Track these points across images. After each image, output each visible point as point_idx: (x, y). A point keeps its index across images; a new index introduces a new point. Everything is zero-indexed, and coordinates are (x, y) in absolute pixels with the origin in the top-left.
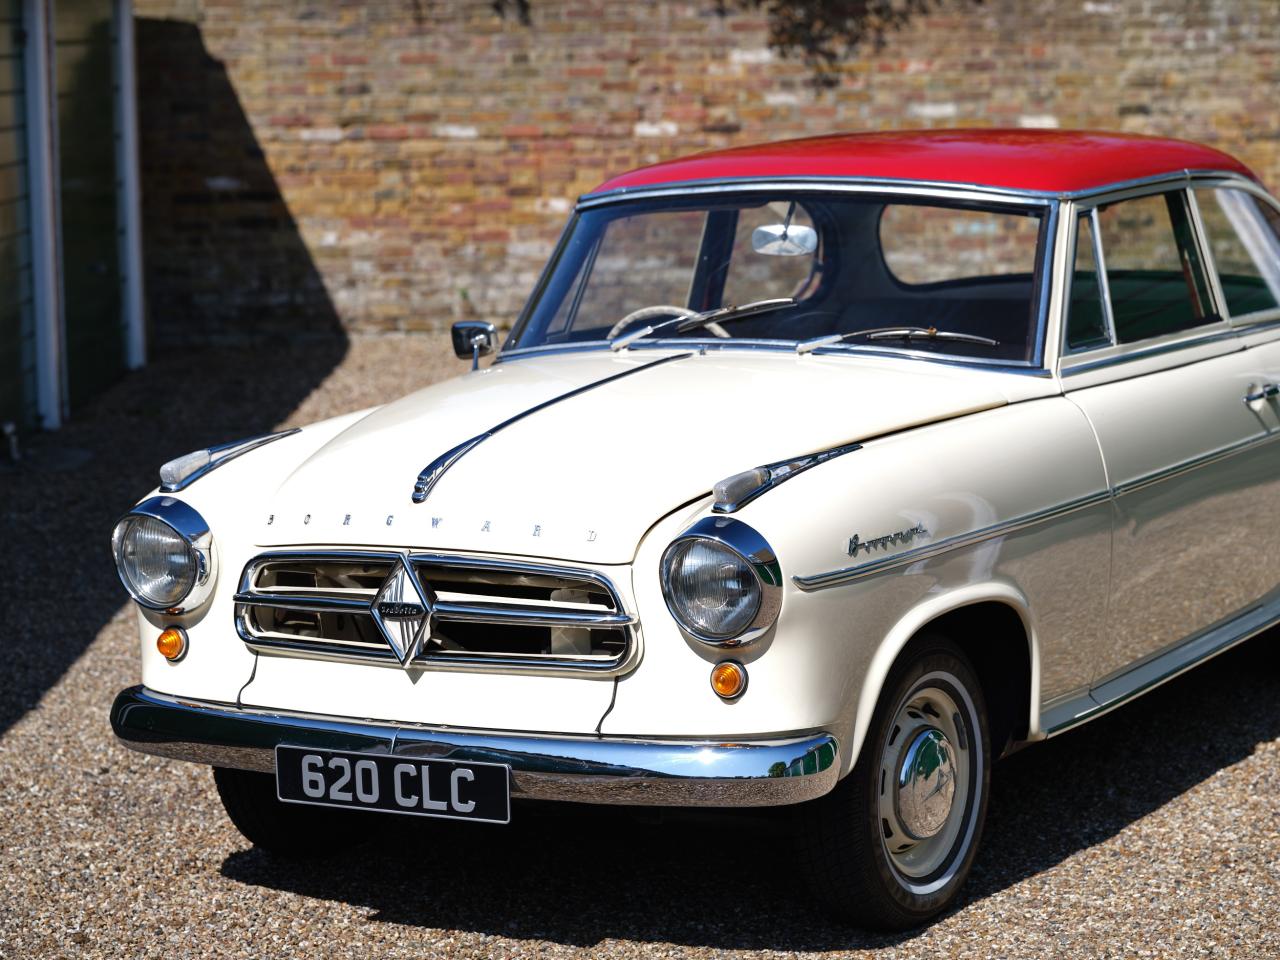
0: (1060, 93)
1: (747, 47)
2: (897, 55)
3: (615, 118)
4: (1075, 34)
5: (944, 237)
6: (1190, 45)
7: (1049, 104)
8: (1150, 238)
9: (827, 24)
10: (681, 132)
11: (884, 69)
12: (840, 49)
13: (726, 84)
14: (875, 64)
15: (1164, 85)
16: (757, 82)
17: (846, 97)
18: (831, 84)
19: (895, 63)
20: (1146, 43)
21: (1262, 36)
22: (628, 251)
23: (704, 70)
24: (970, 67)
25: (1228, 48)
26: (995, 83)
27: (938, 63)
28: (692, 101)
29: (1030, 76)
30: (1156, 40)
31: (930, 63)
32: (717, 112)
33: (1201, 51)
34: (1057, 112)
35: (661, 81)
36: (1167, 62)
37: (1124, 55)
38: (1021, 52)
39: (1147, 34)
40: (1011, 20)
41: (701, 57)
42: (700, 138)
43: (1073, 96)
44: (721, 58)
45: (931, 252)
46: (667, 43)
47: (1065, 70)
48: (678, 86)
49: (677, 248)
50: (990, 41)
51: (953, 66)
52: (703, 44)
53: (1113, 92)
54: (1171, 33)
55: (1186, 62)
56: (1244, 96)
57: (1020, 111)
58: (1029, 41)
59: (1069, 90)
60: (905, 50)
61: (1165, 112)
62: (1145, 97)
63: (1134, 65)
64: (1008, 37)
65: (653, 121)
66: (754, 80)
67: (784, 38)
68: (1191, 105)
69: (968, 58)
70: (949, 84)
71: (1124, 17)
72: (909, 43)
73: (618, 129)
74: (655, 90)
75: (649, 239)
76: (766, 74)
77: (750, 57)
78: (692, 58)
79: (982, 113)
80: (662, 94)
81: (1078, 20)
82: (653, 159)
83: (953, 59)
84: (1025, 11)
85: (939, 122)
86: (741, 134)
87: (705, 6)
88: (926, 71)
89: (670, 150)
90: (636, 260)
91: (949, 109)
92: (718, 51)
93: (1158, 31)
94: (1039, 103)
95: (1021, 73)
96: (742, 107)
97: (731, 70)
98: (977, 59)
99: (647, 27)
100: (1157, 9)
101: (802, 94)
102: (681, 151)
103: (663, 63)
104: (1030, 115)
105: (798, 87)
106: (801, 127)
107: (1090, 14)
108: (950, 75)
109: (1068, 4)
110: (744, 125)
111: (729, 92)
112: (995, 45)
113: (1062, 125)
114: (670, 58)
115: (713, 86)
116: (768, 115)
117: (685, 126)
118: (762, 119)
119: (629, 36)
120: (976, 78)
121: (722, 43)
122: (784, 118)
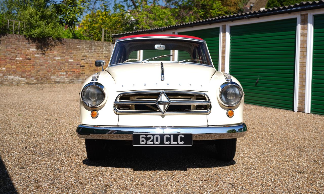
0: (74, 57)
1: (32, 48)
2: (53, 51)
3: (13, 57)
4: (76, 50)
5: (59, 74)
6: (90, 52)
7: (72, 58)
8: (85, 75)
9: (44, 46)
10: (22, 59)
11: (51, 52)
12: (45, 49)
13: (29, 53)
14: (50, 52)
15: (86, 57)
16: (34, 53)
17: (46, 56)
18: (44, 54)
19: (53, 52)
20: (84, 51)
21: (98, 51)
22: (13, 75)
23: (26, 51)
24: (62, 53)
25: (94, 53)
26: (65, 55)
27: (58, 52)
28: (24, 55)
29: (70, 54)
30: (86, 51)
31: (57, 52)
32: (28, 57)
33: (91, 53)
34: (73, 59)
35: (20, 52)
36: (87, 54)
37: (82, 53)
38: (69, 51)
39: (85, 50)
40: (68, 47)
41: (26, 49)
42: (25, 60)
43: (75, 57)
44: (29, 50)
45: (57, 76)
46: (21, 47)
47: (74, 54)
48: (22, 53)
49: (21, 75)
50: (65, 50)
51: (60, 53)
52: (26, 47)
53: (80, 57)
54: (87, 50)
55: (89, 54)
56: (96, 59)
57: (69, 59)
58: (70, 50)
59: (75, 56)
60: (54, 50)
61: (87, 60)
62: (84, 58)
63: (83, 54)
64: (67, 49)
65: (18, 58)
66: (33, 53)
67: (38, 48)
68: (90, 59)
69: (62, 52)
70: (60, 55)
71: (82, 48)
72: (55, 49)
73: (13, 58)
74: (19, 53)
75: (17, 74)
76: (35, 52)
77: (33, 50)
78: (24, 49)
79: (64, 59)
80: (20, 54)
81: (76, 48)
82: (18, 63)
83: (60, 52)
84: (70, 46)
85: (58, 60)
86: (31, 60)
87: (27, 42)
88: (57, 53)
89: (21, 62)
90: (15, 76)
91: (59, 58)
92: (28, 49)
93: (86, 50)
94: (71, 58)
95: (69, 54)
96: (31, 56)
97: (30, 51)
98: (63, 52)
99: (18, 45)
100: (86, 47)
101: (40, 55)
102: (22, 62)
103: (20, 50)
104: (70, 59)
105: (39, 54)
106: (40, 59)
107: (78, 47)
108: (60, 54)
109: (75, 46)
110: (32, 59)
111: (30, 54)
112: (66, 50)
113: (74, 61)
114: (21, 49)
115: (27, 53)
116: (35, 58)
117: (23, 58)
118: (34, 58)
119: (15, 46)
120: (63, 54)
121: (29, 47)
122: (37, 58)
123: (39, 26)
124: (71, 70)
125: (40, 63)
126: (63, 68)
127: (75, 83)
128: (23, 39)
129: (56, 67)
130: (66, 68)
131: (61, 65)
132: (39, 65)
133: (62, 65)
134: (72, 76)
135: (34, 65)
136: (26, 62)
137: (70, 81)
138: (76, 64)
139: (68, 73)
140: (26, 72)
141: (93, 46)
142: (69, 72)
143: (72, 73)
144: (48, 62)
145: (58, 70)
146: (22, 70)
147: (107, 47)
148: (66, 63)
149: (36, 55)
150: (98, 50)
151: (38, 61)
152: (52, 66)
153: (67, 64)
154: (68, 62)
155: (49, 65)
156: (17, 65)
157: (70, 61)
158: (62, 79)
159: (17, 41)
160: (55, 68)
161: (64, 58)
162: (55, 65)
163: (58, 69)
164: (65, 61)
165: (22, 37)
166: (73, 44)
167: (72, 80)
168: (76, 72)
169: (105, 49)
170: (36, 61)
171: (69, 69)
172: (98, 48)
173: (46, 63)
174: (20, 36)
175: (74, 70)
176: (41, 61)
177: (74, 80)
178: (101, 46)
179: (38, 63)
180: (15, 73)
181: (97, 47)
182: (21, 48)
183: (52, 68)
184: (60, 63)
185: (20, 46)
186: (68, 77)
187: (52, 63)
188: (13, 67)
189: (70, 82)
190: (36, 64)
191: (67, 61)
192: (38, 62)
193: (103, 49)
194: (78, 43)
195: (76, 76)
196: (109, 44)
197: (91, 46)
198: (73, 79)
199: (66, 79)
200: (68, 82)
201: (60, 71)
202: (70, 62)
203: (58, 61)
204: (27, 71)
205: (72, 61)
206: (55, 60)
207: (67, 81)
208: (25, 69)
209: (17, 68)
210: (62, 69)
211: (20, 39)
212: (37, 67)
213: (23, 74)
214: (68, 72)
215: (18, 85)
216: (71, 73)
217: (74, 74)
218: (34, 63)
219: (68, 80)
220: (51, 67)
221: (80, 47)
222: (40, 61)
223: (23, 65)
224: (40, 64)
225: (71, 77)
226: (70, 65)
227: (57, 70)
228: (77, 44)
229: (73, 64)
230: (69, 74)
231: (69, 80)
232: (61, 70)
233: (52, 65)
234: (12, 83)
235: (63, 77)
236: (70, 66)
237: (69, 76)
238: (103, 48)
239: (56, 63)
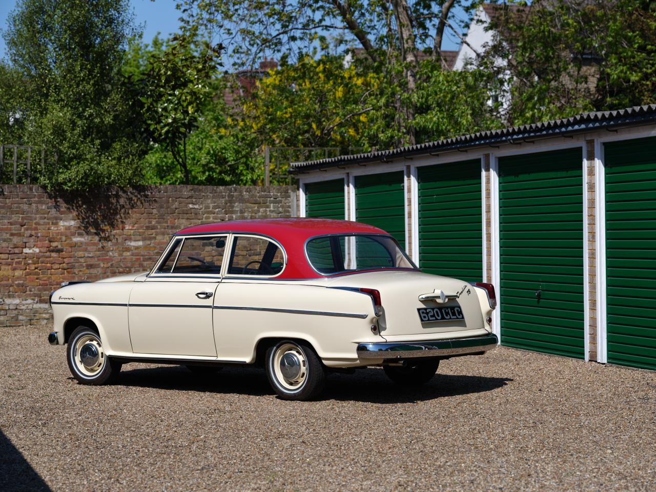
1: (65, 220)
3: (16, 247)
10: (40, 252)
13: (58, 234)
16: (69, 233)
18: (97, 234)
19: (121, 226)
22: (19, 297)
23: (49, 229)
24: (148, 228)
26: (157, 234)
27: (136, 225)
28: (45, 240)
31: (133, 226)
32: (54, 244)
35: (33, 233)
38: (167, 222)
40: (162, 211)
41: (48, 224)
42: (48, 254)
44: (56, 224)
46: (36, 219)
48: (39, 235)
50: (155, 218)
51: (142, 227)
52: (48, 219)
58: (169, 218)
64: (162, 217)
65: (30, 248)
69: (147, 225)
70: (140, 234)
71: (203, 209)
72: (126, 219)
73: (17, 251)
74: (31, 236)
75: (28, 292)
76: (73, 230)
77: (67, 224)
78: (45, 224)
79: (152, 245)
80: (34, 237)
81: (187, 210)
82: (30, 262)
83: (142, 225)
84: (168, 207)
85: (137, 248)
86: (64, 253)
87: (50, 204)
88: (131, 230)
89: (36, 259)
90: (23, 300)
91: (140, 243)
92: (55, 221)
93: (215, 215)
96: (64, 243)
97: (60, 228)
98: (150, 225)
99: (28, 212)
100: (215, 207)
102: (40, 259)
103: (34, 226)
105: (85, 235)
106: (86, 250)
107: (191, 209)
108: (141, 231)
109: (183, 204)
110: (65, 250)
111: (59, 237)
112: (157, 220)
114: (36, 224)
115: (53, 235)
116: (75, 245)
117: (42, 250)
118: (71, 247)
119: (21, 216)
120: (150, 232)
121: (56, 218)
122: (80, 247)
123: (79, 158)
125: (89, 259)
128: (40, 197)
131: (145, 263)
132: (84, 264)
135: (73, 267)
136: (51, 259)
140: (53, 287)
141: (235, 203)
144: (107, 257)
146: (41, 282)
147: (280, 202)
149: (77, 239)
150: (252, 212)
151: (81, 254)
152: (121, 267)
155: (112, 265)
156: (28, 267)
159: (26, 203)
161: (153, 241)
162: (129, 265)
164: (156, 251)
165: (36, 190)
166: (178, 200)
169: (272, 209)
170: (76, 254)
172: (253, 205)
173: (103, 260)
174: (31, 189)
176: (90, 255)
178: (261, 200)
179: (82, 260)
180: (22, 290)
181: (248, 204)
182: (35, 221)
184: (142, 258)
187: (119, 258)
188: (18, 273)
190: (77, 265)
192: (81, 257)
193: (268, 209)
194: (191, 197)
196: (287, 192)
197: (231, 202)
203: (134, 251)
204: (55, 283)
206: (128, 249)
208: (49, 278)
209: (27, 277)
211: (32, 198)
212: (80, 271)
213: (44, 292)
215: (31, 325)
218: (72, 260)
221: (196, 207)
222: (86, 255)
223: (42, 266)
224: (89, 263)
228: (189, 200)
233: (121, 265)
234: (16, 318)
238: (268, 207)
239: (132, 259)
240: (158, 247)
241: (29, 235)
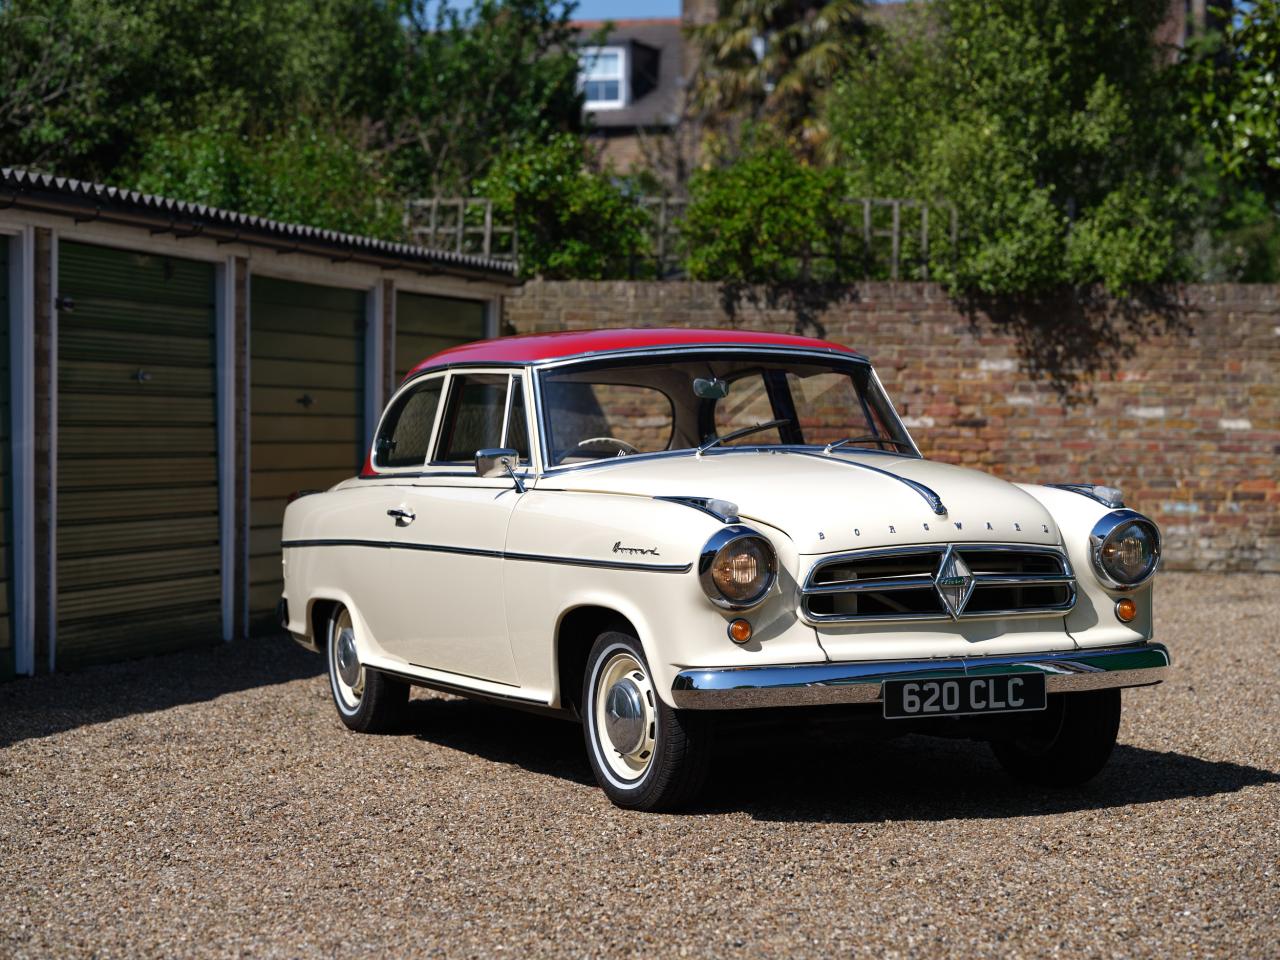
0: (1253, 400)
1: (991, 359)
2: (1116, 367)
4: (1266, 353)
7: (1244, 410)
10: (937, 425)
11: (1105, 378)
13: (976, 388)
16: (1001, 386)
19: (1115, 374)
23: (956, 377)
24: (1177, 378)
26: (1198, 392)
27: (1151, 373)
28: (948, 401)
29: (1229, 387)
31: (1144, 375)
32: (967, 410)
34: (1251, 417)
35: (922, 384)
38: (1221, 367)
40: (1212, 341)
41: (955, 365)
42: (953, 430)
43: (1265, 404)
44: (972, 367)
46: (928, 354)
47: (1258, 382)
48: (935, 389)
50: (1195, 358)
51: (1163, 377)
52: (956, 355)
57: (1220, 414)
58: (1227, 357)
59: (1261, 398)
60: (1124, 363)
64: (1210, 355)
65: (915, 416)
66: (998, 385)
67: (1024, 353)
69: (1176, 371)
70: (1159, 392)
72: (1132, 362)
74: (917, 391)
76: (1008, 381)
77: (995, 366)
78: (948, 366)
79: (1186, 416)
80: (923, 394)
81: (1271, 341)
83: (1164, 371)
84: (1225, 334)
85: (1151, 422)
86: (988, 429)
87: (960, 325)
88: (1140, 381)
91: (1159, 412)
92: (969, 361)
94: (1235, 409)
95: (1222, 384)
96: (987, 407)
97: (979, 376)
98: (1183, 372)
99: (911, 341)
101: (1038, 396)
103: (924, 369)
104: (1229, 418)
105: (1035, 392)
106: (1036, 424)
108: (1162, 384)
109: (1260, 328)
110: (989, 421)
111: (977, 394)
112: (1199, 361)
113: (1254, 427)
114: (931, 365)
115: (964, 389)
116: (1009, 414)
117: (941, 421)
118: (1004, 416)
119: (897, 348)
120: (1183, 387)
121: (972, 354)
122: (1022, 416)
124: (1237, 484)
125: (1042, 444)
126: (1186, 472)
127: (1262, 573)
128: (938, 308)
129: (1141, 470)
130: (1204, 472)
131: (1169, 457)
132: (1032, 455)
133: (1179, 454)
134: (1245, 527)
135: (1007, 460)
136: (960, 441)
137: (1232, 556)
138: (1268, 447)
139: (1216, 509)
142: (1224, 498)
143: (1246, 509)
144: (1084, 441)
145: (1152, 484)
148: (1202, 444)
149: (1016, 400)
151: (1025, 431)
152: (1114, 463)
153: (1208, 448)
154: (1218, 436)
155: (1093, 458)
157: (1229, 430)
158: (1179, 545)
159: (908, 322)
160: (1134, 473)
161: (1188, 408)
162: (1132, 458)
163: (1148, 480)
164: (1195, 430)
165: (930, 294)
166: (1249, 317)
167: (1246, 554)
168: (1268, 497)
170: (1015, 433)
171: (1226, 484)
173: (1075, 447)
174: (920, 293)
175: (1254, 487)
176: (1046, 435)
177: (1258, 555)
179: (1027, 446)
182: (926, 360)
183: (1111, 475)
184: (1161, 445)
185: (924, 348)
186: (1216, 532)
187: (1110, 443)
189: (1228, 565)
190: (1015, 455)
191: (1206, 432)
192: (1026, 440)
195: (1270, 525)
198: (1252, 547)
199: (1203, 543)
200: (1220, 561)
201: (1167, 496)
202: (1228, 435)
203: (1147, 429)
205: (1244, 430)
206: (1130, 424)
207: (1210, 555)
210: (1179, 484)
211: (920, 310)
212: (1023, 469)
214: (1213, 503)
216: (1234, 506)
217: (1259, 516)
218: (1005, 445)
219: (1219, 549)
220: (1104, 471)
222: (1037, 434)
224: (1042, 452)
225: (1237, 529)
226: (1226, 456)
227: (1145, 488)
228: (1275, 316)
229: (1247, 450)
230: (1221, 510)
231: (1222, 555)
232: (1173, 484)
233: (1117, 459)
235: (1182, 530)
236: (1230, 462)
237: (1222, 525)
239: (1138, 446)
240: (1200, 420)
241: (912, 389)
